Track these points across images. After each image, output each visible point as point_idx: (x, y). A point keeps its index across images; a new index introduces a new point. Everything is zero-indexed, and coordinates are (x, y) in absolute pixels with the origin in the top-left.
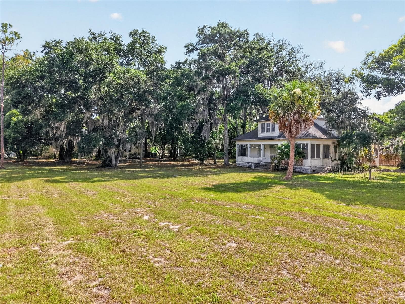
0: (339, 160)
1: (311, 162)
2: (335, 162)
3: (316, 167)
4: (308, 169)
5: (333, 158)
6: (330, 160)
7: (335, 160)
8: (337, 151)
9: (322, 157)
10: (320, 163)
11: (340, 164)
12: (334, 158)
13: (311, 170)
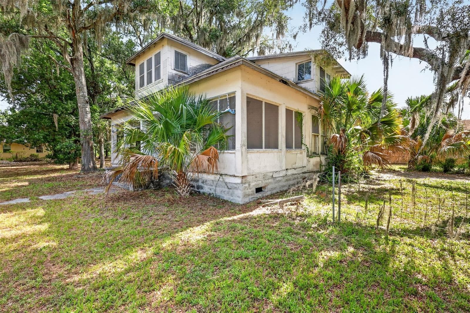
0: (323, 154)
1: (245, 160)
2: (315, 160)
3: (265, 176)
4: (234, 187)
5: (312, 149)
6: (305, 154)
7: (315, 154)
8: (318, 132)
9: (284, 146)
10: (281, 162)
11: (324, 163)
12: (313, 151)
13: (249, 191)
